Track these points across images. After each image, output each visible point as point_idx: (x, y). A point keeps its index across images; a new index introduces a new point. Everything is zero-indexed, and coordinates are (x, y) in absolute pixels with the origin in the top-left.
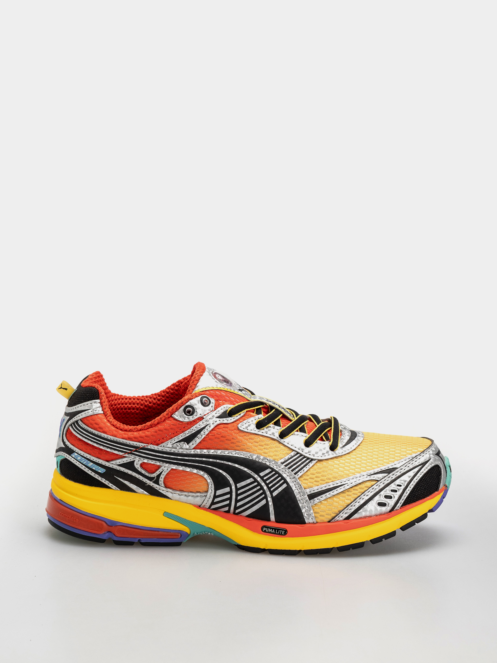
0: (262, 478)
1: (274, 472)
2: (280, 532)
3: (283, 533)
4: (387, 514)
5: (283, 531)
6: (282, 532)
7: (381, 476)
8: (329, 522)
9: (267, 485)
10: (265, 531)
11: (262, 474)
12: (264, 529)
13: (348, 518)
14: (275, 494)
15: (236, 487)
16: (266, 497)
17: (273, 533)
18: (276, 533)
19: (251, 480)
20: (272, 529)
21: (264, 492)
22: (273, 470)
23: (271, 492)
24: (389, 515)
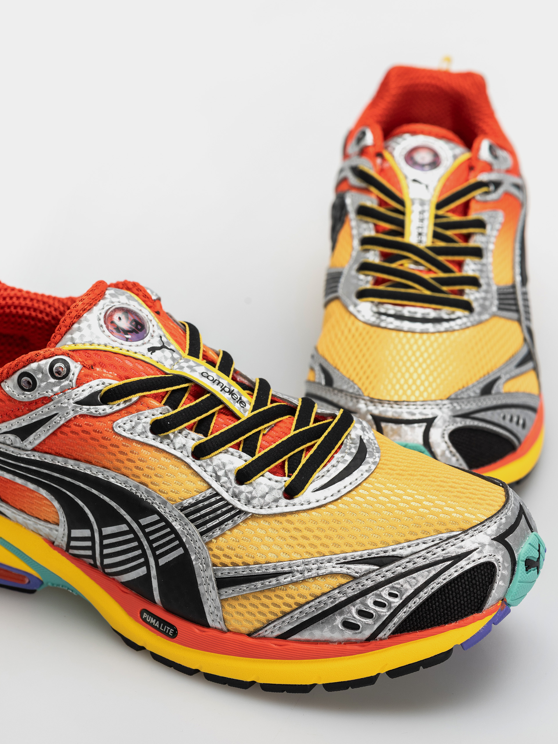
0: (143, 528)
1: (163, 524)
2: (167, 629)
3: (171, 633)
4: (361, 644)
5: (171, 630)
6: (169, 630)
7: (365, 567)
8: (250, 635)
9: (150, 543)
10: (144, 620)
11: (144, 521)
12: (145, 615)
13: (285, 636)
14: (162, 561)
15: (100, 532)
16: (146, 563)
17: (155, 627)
18: (161, 629)
19: (124, 527)
20: (155, 620)
21: (144, 554)
22: (162, 518)
23: (157, 558)
24: (364, 646)
